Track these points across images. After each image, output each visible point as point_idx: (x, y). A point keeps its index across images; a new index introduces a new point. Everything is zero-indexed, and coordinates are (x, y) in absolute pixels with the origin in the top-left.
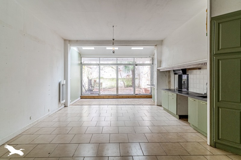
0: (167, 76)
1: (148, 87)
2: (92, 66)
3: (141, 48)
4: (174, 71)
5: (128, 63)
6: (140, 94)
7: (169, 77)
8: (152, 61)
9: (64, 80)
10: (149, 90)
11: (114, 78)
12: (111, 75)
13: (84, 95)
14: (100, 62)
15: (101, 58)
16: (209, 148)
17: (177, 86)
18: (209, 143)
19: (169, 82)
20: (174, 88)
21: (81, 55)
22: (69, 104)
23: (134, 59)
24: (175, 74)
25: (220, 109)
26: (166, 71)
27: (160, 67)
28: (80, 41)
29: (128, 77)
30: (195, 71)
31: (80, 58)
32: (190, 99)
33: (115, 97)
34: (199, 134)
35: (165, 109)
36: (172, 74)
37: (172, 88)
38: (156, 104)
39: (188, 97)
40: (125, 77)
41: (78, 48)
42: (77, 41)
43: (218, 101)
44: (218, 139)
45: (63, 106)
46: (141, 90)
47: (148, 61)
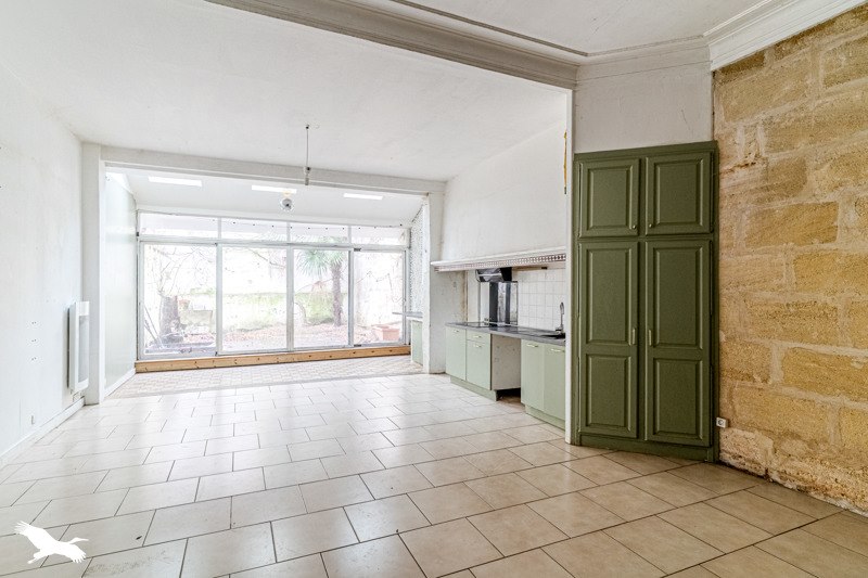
0: (459, 285)
1: (395, 321)
2: (169, 248)
3: (377, 197)
4: (479, 272)
5: (322, 241)
6: (370, 345)
7: (465, 287)
8: (407, 237)
9: (83, 300)
10: (397, 331)
11: (265, 294)
12: (250, 281)
13: (152, 357)
14: (220, 235)
15: (223, 220)
16: (568, 448)
17: (485, 314)
18: (568, 440)
19: (465, 303)
20: (477, 320)
21: (136, 205)
22: (103, 392)
23: (350, 229)
24: (482, 280)
25: (590, 359)
26: (457, 272)
27: (439, 259)
28: (152, 153)
29: (317, 289)
30: (532, 273)
31: (133, 214)
32: (526, 345)
33: (281, 359)
34: (546, 426)
35: (455, 380)
36: (473, 280)
37: (473, 319)
38: (426, 368)
39: (520, 339)
40: (309, 290)
41: (128, 177)
42: (142, 151)
43: (587, 342)
44: (587, 425)
45: (81, 402)
46: (367, 332)
47: (394, 239)
